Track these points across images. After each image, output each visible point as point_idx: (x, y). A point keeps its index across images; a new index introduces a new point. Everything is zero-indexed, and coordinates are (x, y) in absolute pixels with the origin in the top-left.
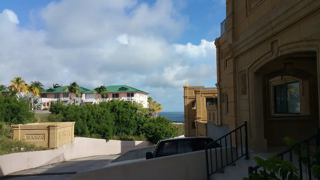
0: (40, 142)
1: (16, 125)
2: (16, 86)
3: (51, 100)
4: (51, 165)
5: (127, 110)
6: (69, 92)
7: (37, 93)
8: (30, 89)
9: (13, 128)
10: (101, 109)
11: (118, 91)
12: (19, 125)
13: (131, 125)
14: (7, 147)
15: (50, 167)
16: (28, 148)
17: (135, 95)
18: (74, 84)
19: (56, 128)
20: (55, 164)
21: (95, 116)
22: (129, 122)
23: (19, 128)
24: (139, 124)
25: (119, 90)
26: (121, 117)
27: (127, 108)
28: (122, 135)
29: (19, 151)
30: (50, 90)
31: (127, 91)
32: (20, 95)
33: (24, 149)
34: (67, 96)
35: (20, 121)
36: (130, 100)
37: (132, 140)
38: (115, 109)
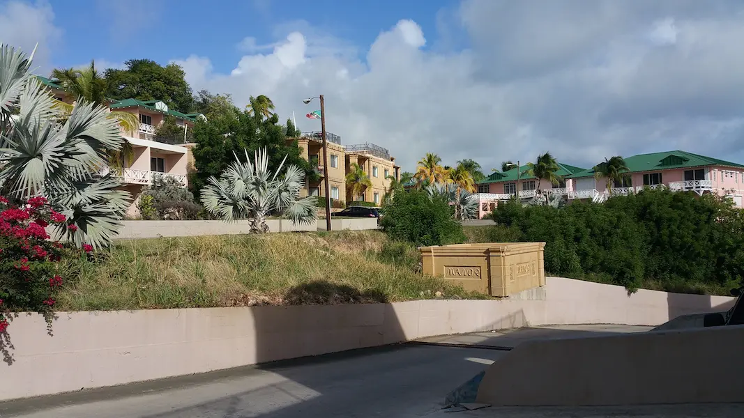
0: (474, 282)
1: (426, 248)
2: (428, 171)
3: (497, 198)
4: (497, 331)
5: (683, 213)
6: (535, 177)
7: (469, 184)
8: (456, 176)
9: (422, 252)
10: (609, 213)
11: (660, 168)
12: (432, 248)
13: (699, 254)
14: (412, 288)
15: (494, 334)
16: (449, 292)
17: (708, 175)
18: (546, 158)
19: (501, 254)
20: (506, 330)
21: (597, 231)
22: (690, 247)
23: (433, 254)
24: (723, 252)
25: (659, 165)
26: (665, 232)
27: (683, 209)
28: (671, 278)
29: (433, 297)
30: (496, 176)
31: (685, 165)
32: (434, 189)
33: (442, 295)
34: (532, 188)
35: (436, 240)
36: (694, 189)
37: (699, 292)
38: (650, 213)
